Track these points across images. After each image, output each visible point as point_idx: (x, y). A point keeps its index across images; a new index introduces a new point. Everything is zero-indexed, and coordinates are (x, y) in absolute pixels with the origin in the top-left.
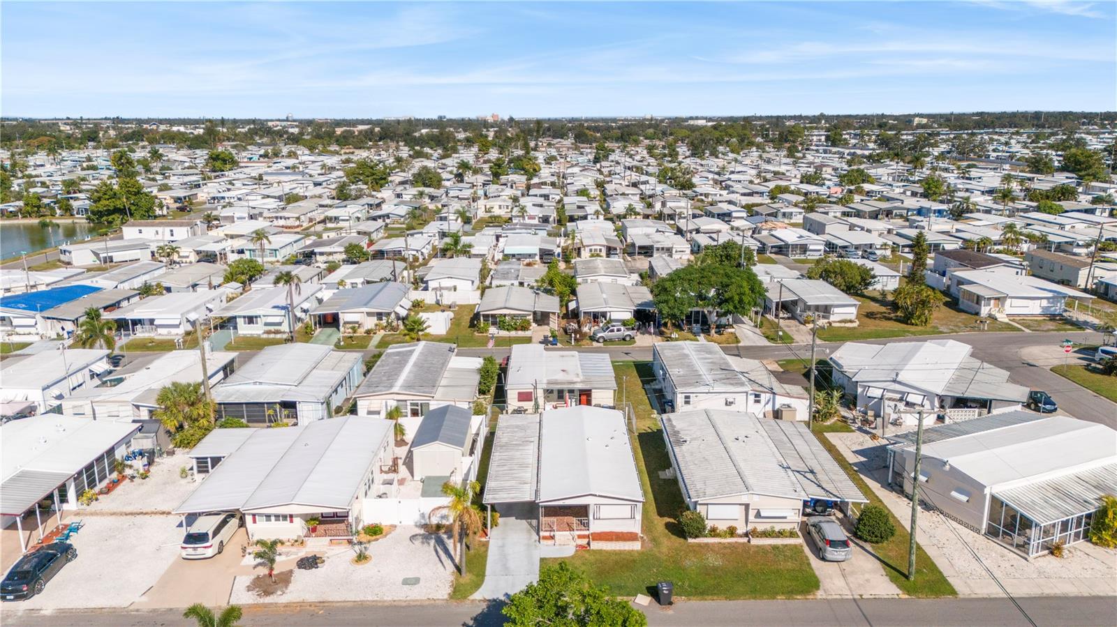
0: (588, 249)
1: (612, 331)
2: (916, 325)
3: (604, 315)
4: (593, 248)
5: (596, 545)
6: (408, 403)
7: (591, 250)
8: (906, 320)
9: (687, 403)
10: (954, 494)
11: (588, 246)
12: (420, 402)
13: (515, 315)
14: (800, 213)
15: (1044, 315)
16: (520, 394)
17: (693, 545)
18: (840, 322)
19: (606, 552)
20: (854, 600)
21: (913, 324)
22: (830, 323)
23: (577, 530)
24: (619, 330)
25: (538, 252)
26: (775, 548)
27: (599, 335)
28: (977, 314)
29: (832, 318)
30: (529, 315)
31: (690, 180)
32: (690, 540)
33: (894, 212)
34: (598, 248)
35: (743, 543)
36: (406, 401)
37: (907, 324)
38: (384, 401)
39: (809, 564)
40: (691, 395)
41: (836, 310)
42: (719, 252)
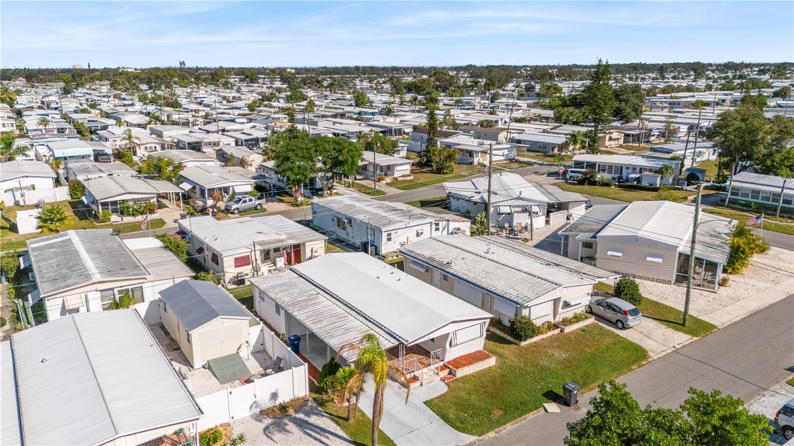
0: (143, 147)
1: (245, 202)
2: (447, 173)
3: (226, 190)
4: (148, 146)
5: (461, 373)
6: (116, 291)
7: (146, 148)
8: (439, 171)
9: (389, 239)
10: (649, 259)
11: (143, 144)
12: (130, 287)
13: (138, 200)
14: (285, 118)
15: (506, 160)
16: (236, 259)
17: (526, 348)
18: (403, 176)
19: (473, 375)
20: (674, 351)
21: (444, 173)
22: (396, 179)
23: (434, 364)
24: (251, 200)
25: (92, 153)
26: (583, 330)
27: (234, 207)
28: (471, 163)
29: (396, 175)
30: (153, 198)
31: (176, 100)
32: (523, 344)
33: (347, 115)
34: (153, 145)
35: (558, 335)
36: (112, 289)
37: (440, 174)
38: (83, 295)
39: (618, 335)
40: (392, 232)
41: (398, 168)
42: (287, 134)
